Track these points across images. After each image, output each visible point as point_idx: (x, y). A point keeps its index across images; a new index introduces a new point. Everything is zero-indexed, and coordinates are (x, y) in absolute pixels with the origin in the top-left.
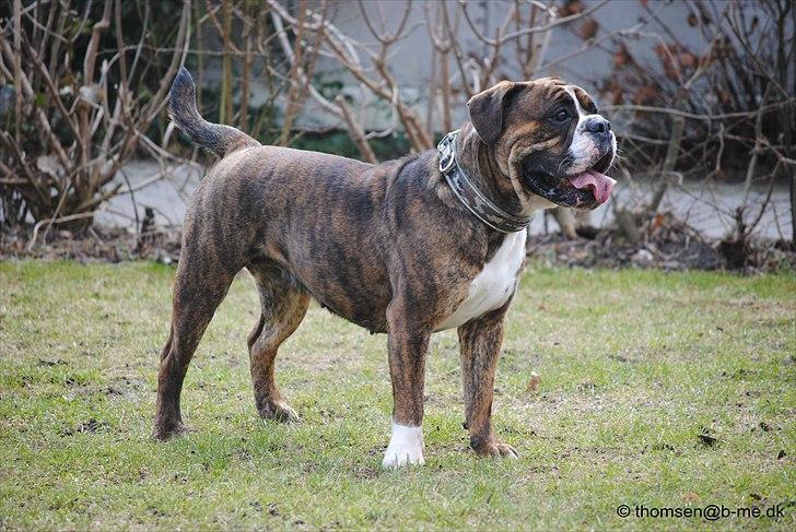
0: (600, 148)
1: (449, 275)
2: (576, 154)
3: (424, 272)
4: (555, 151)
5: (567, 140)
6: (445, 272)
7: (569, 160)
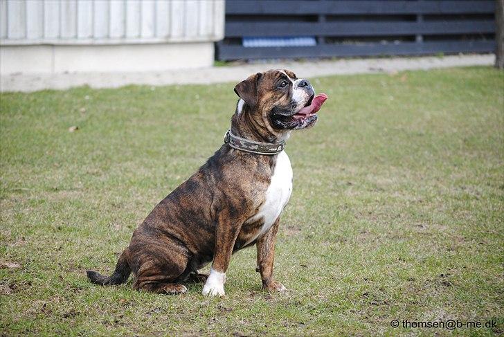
0: (308, 93)
1: (251, 191)
2: (297, 100)
3: (237, 194)
4: (285, 104)
5: (289, 95)
6: (249, 191)
7: (294, 104)
